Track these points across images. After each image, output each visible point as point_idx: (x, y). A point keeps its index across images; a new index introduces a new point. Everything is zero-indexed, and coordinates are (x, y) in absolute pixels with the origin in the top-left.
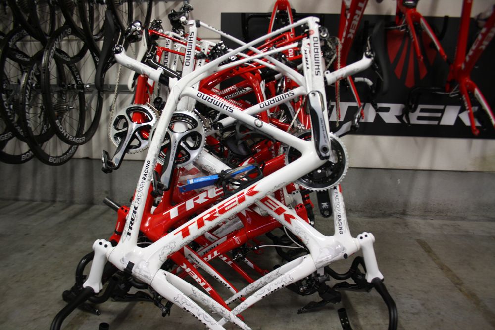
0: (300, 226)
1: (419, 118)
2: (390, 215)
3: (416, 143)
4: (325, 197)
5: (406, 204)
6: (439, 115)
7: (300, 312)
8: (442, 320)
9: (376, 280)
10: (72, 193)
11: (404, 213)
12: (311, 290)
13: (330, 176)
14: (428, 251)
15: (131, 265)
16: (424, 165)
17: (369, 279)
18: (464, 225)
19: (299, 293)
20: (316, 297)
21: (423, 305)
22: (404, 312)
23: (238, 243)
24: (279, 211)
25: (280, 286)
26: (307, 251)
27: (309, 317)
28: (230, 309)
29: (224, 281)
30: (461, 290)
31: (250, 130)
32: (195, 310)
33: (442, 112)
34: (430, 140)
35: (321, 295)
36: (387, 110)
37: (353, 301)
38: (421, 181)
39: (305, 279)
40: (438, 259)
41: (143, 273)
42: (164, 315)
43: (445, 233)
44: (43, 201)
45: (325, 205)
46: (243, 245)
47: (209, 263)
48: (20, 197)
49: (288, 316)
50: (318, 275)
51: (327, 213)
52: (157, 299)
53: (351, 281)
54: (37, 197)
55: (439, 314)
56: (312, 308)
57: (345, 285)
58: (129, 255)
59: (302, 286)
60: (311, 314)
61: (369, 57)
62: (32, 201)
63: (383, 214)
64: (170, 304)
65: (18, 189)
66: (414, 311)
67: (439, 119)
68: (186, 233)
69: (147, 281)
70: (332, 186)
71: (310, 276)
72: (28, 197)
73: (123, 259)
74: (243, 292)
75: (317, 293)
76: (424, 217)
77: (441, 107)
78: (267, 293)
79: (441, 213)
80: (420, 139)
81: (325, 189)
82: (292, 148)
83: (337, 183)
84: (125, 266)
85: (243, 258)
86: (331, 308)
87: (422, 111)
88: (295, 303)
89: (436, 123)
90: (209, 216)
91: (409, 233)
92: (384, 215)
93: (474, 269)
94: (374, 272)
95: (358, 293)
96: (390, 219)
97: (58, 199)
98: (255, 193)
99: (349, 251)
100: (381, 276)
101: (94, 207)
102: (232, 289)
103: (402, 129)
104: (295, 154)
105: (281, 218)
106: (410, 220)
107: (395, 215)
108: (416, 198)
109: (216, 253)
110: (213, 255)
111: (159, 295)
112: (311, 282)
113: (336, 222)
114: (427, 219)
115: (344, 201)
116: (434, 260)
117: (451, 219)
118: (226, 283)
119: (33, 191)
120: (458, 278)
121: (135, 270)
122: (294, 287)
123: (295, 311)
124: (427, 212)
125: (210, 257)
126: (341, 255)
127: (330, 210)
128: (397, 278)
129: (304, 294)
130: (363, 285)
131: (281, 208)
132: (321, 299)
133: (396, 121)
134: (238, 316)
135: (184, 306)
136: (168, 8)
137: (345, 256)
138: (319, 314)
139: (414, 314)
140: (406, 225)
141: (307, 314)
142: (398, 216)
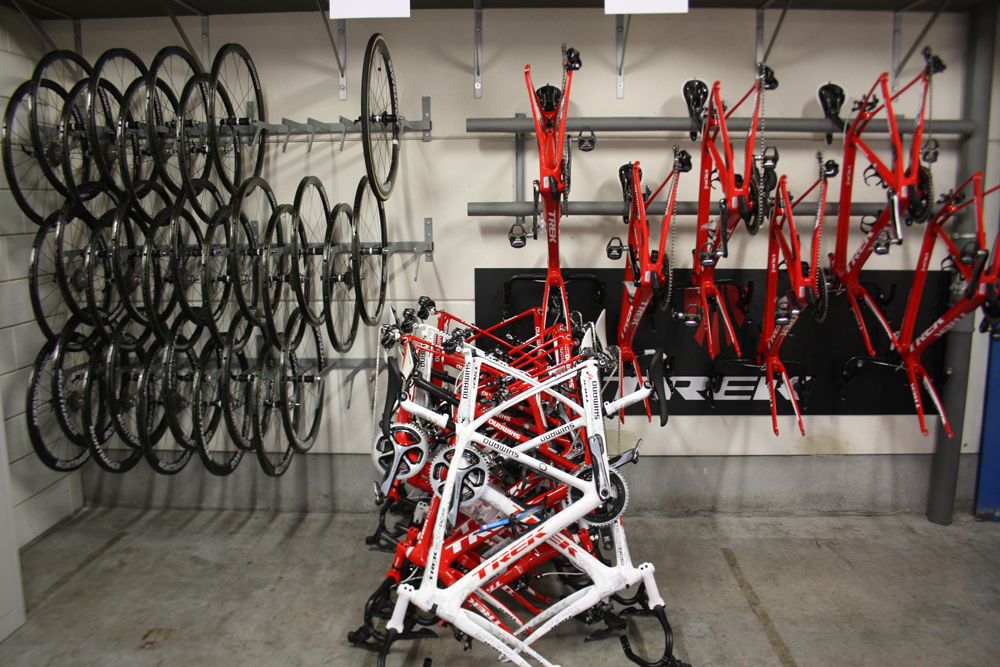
0: (584, 560)
1: (728, 393)
2: (696, 513)
3: (725, 423)
4: (608, 531)
5: (715, 499)
6: (752, 388)
7: (586, 640)
8: (725, 643)
9: (657, 607)
10: (278, 498)
11: (713, 510)
12: (596, 619)
13: (613, 511)
14: (732, 562)
15: (435, 607)
16: (736, 449)
17: (652, 606)
18: (788, 523)
19: (585, 621)
20: (601, 625)
21: (710, 628)
22: (689, 636)
23: (520, 572)
24: (564, 545)
25: (567, 617)
26: (591, 583)
27: (596, 645)
28: (522, 640)
29: (509, 613)
30: (754, 611)
31: (536, 474)
32: (495, 643)
33: (756, 384)
34: (742, 419)
35: (606, 622)
36: (687, 384)
37: (640, 627)
38: (732, 470)
39: (590, 609)
40: (741, 573)
41: (446, 612)
42: (466, 649)
43: (760, 536)
44: (237, 510)
45: (607, 538)
46: (525, 573)
47: (492, 594)
48: (204, 505)
49: (576, 645)
50: (603, 604)
51: (609, 547)
52: (459, 635)
53: (638, 606)
54: (229, 504)
55: (724, 636)
56: (598, 636)
57: (632, 611)
58: (433, 597)
59: (587, 615)
60: (597, 642)
61: (647, 388)
62: (221, 510)
63: (686, 512)
64: (470, 639)
65: (201, 495)
66: (700, 635)
67: (752, 393)
68: (482, 574)
69: (450, 620)
70: (612, 521)
71: (595, 606)
72: (215, 505)
73: (428, 602)
74: (531, 623)
75: (603, 621)
76: (738, 514)
77: (755, 379)
78: (556, 623)
79: (759, 508)
80: (729, 418)
81: (607, 523)
82: (573, 487)
83: (618, 518)
84: (430, 608)
85: (526, 588)
86: (616, 635)
87: (731, 384)
88: (581, 632)
89: (748, 398)
90: (502, 558)
91: (715, 539)
92: (688, 513)
93: (777, 585)
94: (655, 600)
95: (645, 618)
96: (696, 519)
97: (258, 507)
98: (544, 534)
99: (630, 582)
100: (663, 604)
101: (310, 516)
102: (518, 621)
103: (706, 407)
104: (578, 494)
105: (565, 552)
106: (721, 519)
107: (703, 513)
108: (728, 491)
109: (498, 584)
110: (495, 586)
111: (460, 631)
112: (597, 611)
113: (618, 554)
114: (741, 516)
115: (626, 532)
116: (736, 575)
117: (773, 516)
118: (512, 615)
119: (223, 497)
120: (756, 597)
121: (440, 612)
122: (581, 617)
123: (581, 640)
124: (741, 508)
125: (492, 588)
126: (623, 586)
127: (612, 543)
128: (690, 600)
129: (590, 623)
130: (646, 611)
131: (565, 542)
132: (607, 627)
133: (699, 397)
134: (531, 646)
135: (485, 640)
136: (405, 261)
137: (628, 586)
138: (606, 642)
139: (699, 637)
140: (714, 526)
141: (593, 643)
142: (706, 513)
